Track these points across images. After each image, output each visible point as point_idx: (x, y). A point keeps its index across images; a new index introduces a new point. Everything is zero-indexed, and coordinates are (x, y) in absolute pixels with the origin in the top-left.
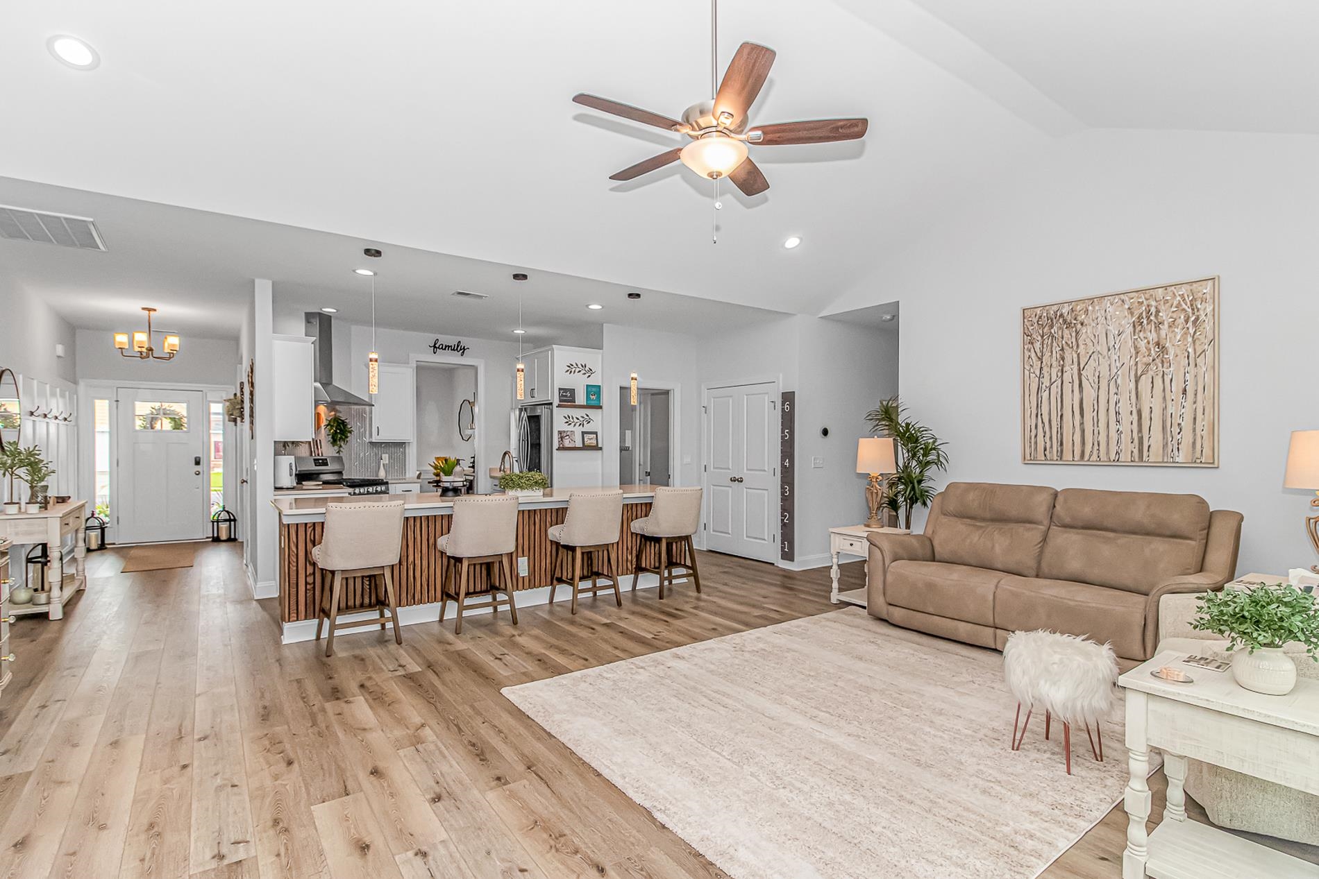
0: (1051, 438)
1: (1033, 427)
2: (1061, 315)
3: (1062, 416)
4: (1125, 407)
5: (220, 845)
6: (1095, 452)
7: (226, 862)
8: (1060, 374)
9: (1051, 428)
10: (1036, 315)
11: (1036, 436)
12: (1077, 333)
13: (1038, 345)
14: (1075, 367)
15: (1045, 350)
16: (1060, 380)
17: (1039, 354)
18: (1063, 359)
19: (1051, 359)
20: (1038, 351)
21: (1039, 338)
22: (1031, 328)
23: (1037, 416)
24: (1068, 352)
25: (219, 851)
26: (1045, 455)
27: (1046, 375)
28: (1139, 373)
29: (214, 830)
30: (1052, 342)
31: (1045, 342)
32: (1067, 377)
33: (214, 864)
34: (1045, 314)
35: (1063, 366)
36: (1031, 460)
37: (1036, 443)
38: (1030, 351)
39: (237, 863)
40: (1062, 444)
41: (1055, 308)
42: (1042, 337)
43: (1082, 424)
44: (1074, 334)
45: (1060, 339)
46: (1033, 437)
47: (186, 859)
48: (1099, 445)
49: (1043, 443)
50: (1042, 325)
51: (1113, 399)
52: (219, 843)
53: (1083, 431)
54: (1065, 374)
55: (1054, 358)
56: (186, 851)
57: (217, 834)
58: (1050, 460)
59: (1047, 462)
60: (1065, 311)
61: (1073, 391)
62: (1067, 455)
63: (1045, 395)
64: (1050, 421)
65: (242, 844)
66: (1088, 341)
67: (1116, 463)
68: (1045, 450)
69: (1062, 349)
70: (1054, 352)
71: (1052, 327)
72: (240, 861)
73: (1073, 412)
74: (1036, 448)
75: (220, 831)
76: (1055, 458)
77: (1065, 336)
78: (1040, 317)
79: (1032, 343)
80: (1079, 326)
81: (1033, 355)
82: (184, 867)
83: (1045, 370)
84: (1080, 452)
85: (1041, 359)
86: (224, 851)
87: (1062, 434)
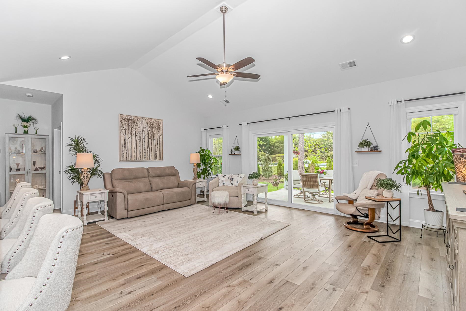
0: (128, 154)
1: (123, 151)
2: (131, 119)
3: (131, 148)
4: (146, 146)
5: (331, 293)
6: (140, 158)
7: (334, 287)
8: (131, 136)
9: (128, 151)
10: (124, 117)
11: (124, 153)
12: (135, 125)
13: (124, 126)
14: (135, 134)
15: (126, 128)
16: (131, 137)
17: (125, 129)
18: (131, 132)
19: (128, 131)
20: (125, 128)
21: (125, 124)
22: (122, 121)
23: (124, 147)
24: (133, 130)
25: (333, 291)
26: (127, 159)
27: (127, 136)
28: (149, 138)
29: (329, 299)
30: (129, 126)
31: (127, 126)
32: (133, 137)
33: (337, 289)
34: (127, 118)
35: (131, 134)
36: (122, 161)
37: (124, 155)
38: (122, 127)
39: (332, 285)
40: (131, 156)
41: (130, 117)
42: (126, 124)
43: (136, 150)
44: (134, 125)
45: (131, 126)
46: (123, 154)
47: (342, 295)
48: (140, 156)
49: (126, 155)
50: (126, 121)
51: (144, 144)
52: (331, 294)
53: (137, 152)
54: (132, 136)
55: (129, 131)
56: (341, 298)
57: (329, 298)
58: (128, 160)
59: (127, 161)
60: (132, 118)
61: (134, 141)
62: (133, 159)
63: (127, 141)
64: (128, 149)
65: (326, 289)
66: (138, 128)
67: (144, 160)
68: (127, 157)
69: (131, 129)
70: (129, 129)
71: (128, 122)
72: (331, 284)
73: (134, 147)
74: (124, 157)
75: (328, 298)
76: (129, 160)
77: (132, 125)
78: (125, 118)
79: (123, 125)
80: (136, 123)
81: (123, 129)
82: (345, 293)
83: (127, 134)
84: (136, 158)
85: (125, 131)
86: (332, 290)
87: (131, 153)
